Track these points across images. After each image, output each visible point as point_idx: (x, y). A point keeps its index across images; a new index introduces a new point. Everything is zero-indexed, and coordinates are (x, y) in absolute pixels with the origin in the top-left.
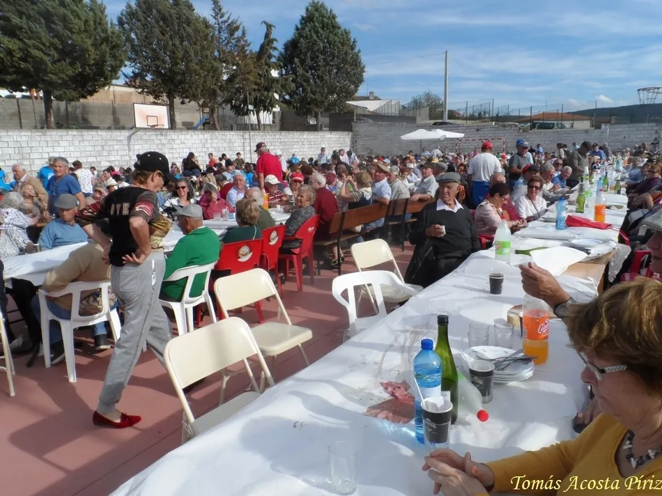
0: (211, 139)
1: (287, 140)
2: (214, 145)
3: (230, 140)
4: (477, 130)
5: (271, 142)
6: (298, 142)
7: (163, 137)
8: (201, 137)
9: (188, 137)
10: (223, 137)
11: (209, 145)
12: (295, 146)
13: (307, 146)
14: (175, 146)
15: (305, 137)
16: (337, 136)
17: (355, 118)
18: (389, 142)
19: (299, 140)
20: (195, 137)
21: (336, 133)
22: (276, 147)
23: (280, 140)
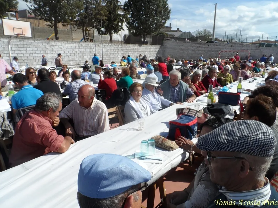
0: (79, 46)
1: (125, 49)
2: (80, 50)
3: (90, 47)
4: (231, 46)
5: (116, 50)
6: (132, 50)
7: (47, 44)
8: (72, 45)
9: (63, 44)
10: (86, 45)
11: (77, 50)
12: (130, 52)
13: (137, 52)
14: (54, 50)
15: (136, 47)
16: (155, 48)
17: (165, 38)
18: (182, 52)
19: (132, 49)
20: (68, 45)
21: (154, 46)
22: (119, 52)
23: (121, 49)
